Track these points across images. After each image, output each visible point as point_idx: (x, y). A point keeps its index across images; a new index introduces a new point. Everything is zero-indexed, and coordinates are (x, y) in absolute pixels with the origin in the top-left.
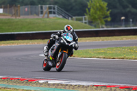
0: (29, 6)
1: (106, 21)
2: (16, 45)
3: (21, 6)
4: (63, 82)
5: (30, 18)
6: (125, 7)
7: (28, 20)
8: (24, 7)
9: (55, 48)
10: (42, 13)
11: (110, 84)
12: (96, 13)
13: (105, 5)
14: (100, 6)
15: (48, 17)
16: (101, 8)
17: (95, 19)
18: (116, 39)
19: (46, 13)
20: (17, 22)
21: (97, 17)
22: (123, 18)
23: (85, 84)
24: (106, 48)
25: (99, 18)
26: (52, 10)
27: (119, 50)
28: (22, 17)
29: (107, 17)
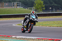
0: (8, 3)
1: (43, 10)
2: (2, 20)
3: (4, 3)
4: (23, 37)
5: (8, 8)
6: (51, 3)
7: (7, 9)
8: (6, 3)
9: (27, 22)
10: (14, 6)
11: (45, 38)
12: (38, 6)
13: (42, 2)
14: (40, 3)
15: (17, 8)
16: (41, 4)
17: (38, 8)
18: (47, 18)
19: (16, 6)
20: (2, 10)
21: (39, 8)
22: (50, 8)
23: (33, 38)
24: (43, 22)
25: (40, 8)
26: (18, 5)
27: (49, 23)
28: (5, 8)
29: (43, 8)
